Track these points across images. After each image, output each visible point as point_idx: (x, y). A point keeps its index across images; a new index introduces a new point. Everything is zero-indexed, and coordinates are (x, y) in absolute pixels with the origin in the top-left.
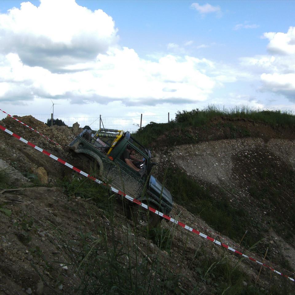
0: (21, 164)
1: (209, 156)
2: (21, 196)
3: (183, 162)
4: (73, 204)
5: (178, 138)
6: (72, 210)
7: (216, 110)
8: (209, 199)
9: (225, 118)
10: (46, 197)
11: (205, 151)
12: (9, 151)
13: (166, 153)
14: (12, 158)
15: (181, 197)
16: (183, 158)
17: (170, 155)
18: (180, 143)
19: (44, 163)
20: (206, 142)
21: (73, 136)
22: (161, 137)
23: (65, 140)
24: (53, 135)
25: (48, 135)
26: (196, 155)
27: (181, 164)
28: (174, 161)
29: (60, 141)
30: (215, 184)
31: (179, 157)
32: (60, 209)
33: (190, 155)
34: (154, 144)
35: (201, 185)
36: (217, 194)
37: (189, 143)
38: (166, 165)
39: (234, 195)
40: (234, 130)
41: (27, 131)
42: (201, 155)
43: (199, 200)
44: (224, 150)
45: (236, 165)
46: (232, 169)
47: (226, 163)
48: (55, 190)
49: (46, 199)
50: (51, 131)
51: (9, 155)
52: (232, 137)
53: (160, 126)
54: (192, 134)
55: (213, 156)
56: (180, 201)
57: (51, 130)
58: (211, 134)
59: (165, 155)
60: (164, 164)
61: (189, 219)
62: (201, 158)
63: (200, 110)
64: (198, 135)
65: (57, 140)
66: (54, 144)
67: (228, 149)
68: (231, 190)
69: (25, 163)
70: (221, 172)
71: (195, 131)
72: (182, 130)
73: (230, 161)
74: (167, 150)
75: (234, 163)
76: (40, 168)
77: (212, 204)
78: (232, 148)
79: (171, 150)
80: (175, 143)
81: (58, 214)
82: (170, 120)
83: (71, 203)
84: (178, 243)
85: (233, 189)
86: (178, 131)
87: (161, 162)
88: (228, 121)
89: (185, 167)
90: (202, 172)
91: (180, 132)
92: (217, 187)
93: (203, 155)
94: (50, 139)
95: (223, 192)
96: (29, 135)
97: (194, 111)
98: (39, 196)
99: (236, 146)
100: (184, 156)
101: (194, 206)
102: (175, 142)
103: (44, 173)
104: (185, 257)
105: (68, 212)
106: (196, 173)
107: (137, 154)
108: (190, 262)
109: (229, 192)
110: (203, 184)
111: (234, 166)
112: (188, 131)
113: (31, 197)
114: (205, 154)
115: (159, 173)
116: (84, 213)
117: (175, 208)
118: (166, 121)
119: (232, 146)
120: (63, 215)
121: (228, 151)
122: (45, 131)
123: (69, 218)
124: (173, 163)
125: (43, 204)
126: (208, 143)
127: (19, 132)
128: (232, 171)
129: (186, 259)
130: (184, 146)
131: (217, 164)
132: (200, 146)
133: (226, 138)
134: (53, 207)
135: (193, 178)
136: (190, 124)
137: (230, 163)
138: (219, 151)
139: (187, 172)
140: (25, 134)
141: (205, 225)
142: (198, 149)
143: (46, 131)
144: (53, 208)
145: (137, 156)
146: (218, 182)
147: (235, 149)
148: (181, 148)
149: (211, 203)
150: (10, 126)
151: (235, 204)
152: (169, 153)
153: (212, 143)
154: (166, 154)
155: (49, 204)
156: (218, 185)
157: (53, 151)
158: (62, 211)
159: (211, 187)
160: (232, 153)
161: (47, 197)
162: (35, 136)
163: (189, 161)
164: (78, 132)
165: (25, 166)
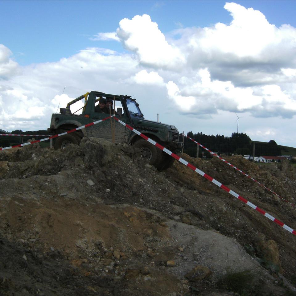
0: (246, 232)
12: (231, 213)
14: (235, 224)
19: (267, 224)
21: (287, 179)
23: (281, 187)
24: (268, 181)
25: (263, 181)
29: (276, 188)
41: (239, 175)
50: (265, 176)
51: (232, 220)
57: (266, 174)
65: (272, 187)
66: (271, 193)
69: (251, 232)
76: (271, 241)
94: (266, 186)
96: (241, 180)
103: (275, 249)
122: (258, 175)
127: (231, 177)
140: (237, 179)
143: (260, 175)
150: (219, 168)
157: (272, 205)
162: (248, 181)
165: (252, 236)
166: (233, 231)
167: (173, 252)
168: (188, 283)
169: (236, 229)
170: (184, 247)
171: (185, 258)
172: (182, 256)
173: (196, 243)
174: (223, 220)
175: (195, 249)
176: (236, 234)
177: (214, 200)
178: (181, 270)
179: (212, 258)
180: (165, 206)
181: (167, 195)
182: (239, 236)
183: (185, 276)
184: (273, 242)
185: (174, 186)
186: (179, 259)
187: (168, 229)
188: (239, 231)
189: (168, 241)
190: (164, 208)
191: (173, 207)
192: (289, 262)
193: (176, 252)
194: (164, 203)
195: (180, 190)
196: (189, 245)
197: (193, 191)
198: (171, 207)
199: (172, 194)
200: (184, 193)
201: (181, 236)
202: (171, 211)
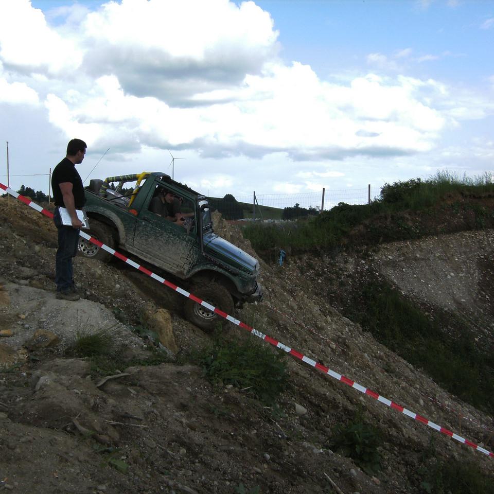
0: (129, 302)
1: (439, 261)
2: (134, 390)
3: (394, 271)
4: (220, 400)
5: (386, 230)
6: (219, 415)
7: (451, 180)
8: (438, 336)
9: (467, 193)
10: (176, 390)
11: (432, 253)
12: (109, 278)
13: (366, 256)
14: (113, 291)
15: (391, 333)
16: (393, 264)
17: (373, 260)
18: (388, 239)
20: (433, 236)
22: (357, 229)
26: (416, 259)
27: (391, 274)
28: (380, 270)
30: (449, 309)
31: (388, 264)
32: (200, 414)
33: (407, 260)
34: (345, 241)
35: (425, 312)
36: (452, 327)
37: (405, 239)
38: (365, 277)
39: (482, 330)
40: (482, 214)
42: (426, 260)
43: (423, 338)
44: (464, 249)
45: (485, 276)
46: (479, 284)
47: (468, 272)
48: (189, 373)
49: (176, 394)
51: (108, 287)
52: (479, 227)
53: (355, 210)
54: (410, 224)
55: (445, 260)
56: (389, 340)
58: (443, 223)
59: (364, 259)
60: (362, 276)
61: (406, 377)
62: (425, 265)
63: (423, 180)
64: (420, 224)
67: (471, 248)
68: (476, 320)
69: (135, 301)
70: (459, 289)
71: (415, 218)
72: (392, 217)
73: (475, 269)
74: (367, 250)
75: (482, 272)
76: (161, 310)
77: (444, 345)
78: (479, 246)
79: (374, 251)
80: (381, 239)
81: (197, 424)
82: (373, 199)
83: (217, 398)
84: (389, 429)
85: (480, 319)
86: (386, 218)
87: (357, 273)
88: (471, 200)
89: (397, 280)
90: (427, 288)
91: (389, 219)
92: (453, 315)
93: (429, 259)
95: (462, 324)
97: (412, 181)
98: (164, 388)
99: (486, 243)
100: (396, 261)
101: (414, 348)
102: (380, 237)
103: (166, 320)
104: (403, 459)
105: (212, 419)
106: (416, 291)
107: (316, 259)
108: (412, 470)
109: (472, 324)
110: (428, 310)
111: (481, 279)
112: (402, 218)
113: (150, 390)
114: (431, 257)
115: (353, 291)
116: (239, 417)
117: (382, 359)
118: (364, 202)
119: (478, 242)
120: (204, 425)
121: (471, 251)
123: (215, 431)
124: (377, 274)
125: (172, 405)
126: (437, 237)
128: (478, 287)
129: (403, 464)
130: (396, 244)
131: (453, 274)
132: (423, 243)
133: (468, 228)
134: (187, 410)
135: (410, 299)
136: (407, 206)
137: (475, 273)
138: (456, 252)
139: (401, 290)
141: (434, 387)
142: (420, 249)
144: (188, 412)
145: (315, 262)
146: (453, 307)
147: (484, 248)
148: (392, 247)
149: (443, 343)
151: (484, 346)
152: (371, 256)
153: (444, 238)
154: (366, 259)
155: (181, 403)
156: (455, 312)
158: (204, 417)
159: (443, 316)
160: (479, 255)
161: (177, 388)
163: (404, 270)
164: (219, 226)
165: (135, 306)
166: (109, 300)
167: (11, 321)
168: (26, 353)
169: (114, 298)
170: (27, 315)
171: (27, 326)
172: (23, 325)
173: (43, 308)
174: (96, 286)
175: (42, 315)
176: (114, 305)
177: (84, 260)
178: (19, 340)
179: (63, 324)
180: (8, 268)
181: (11, 254)
182: (118, 306)
183: (23, 346)
184: (163, 311)
185: (25, 242)
186: (19, 328)
187: (7, 293)
188: (119, 300)
189: (5, 308)
190: (6, 271)
191: (21, 270)
192: (192, 341)
193: (16, 321)
194: (7, 264)
195: (34, 249)
196: (35, 311)
197: (53, 249)
198: (17, 269)
199: (18, 252)
200: (39, 252)
201: (24, 301)
202: (17, 275)
